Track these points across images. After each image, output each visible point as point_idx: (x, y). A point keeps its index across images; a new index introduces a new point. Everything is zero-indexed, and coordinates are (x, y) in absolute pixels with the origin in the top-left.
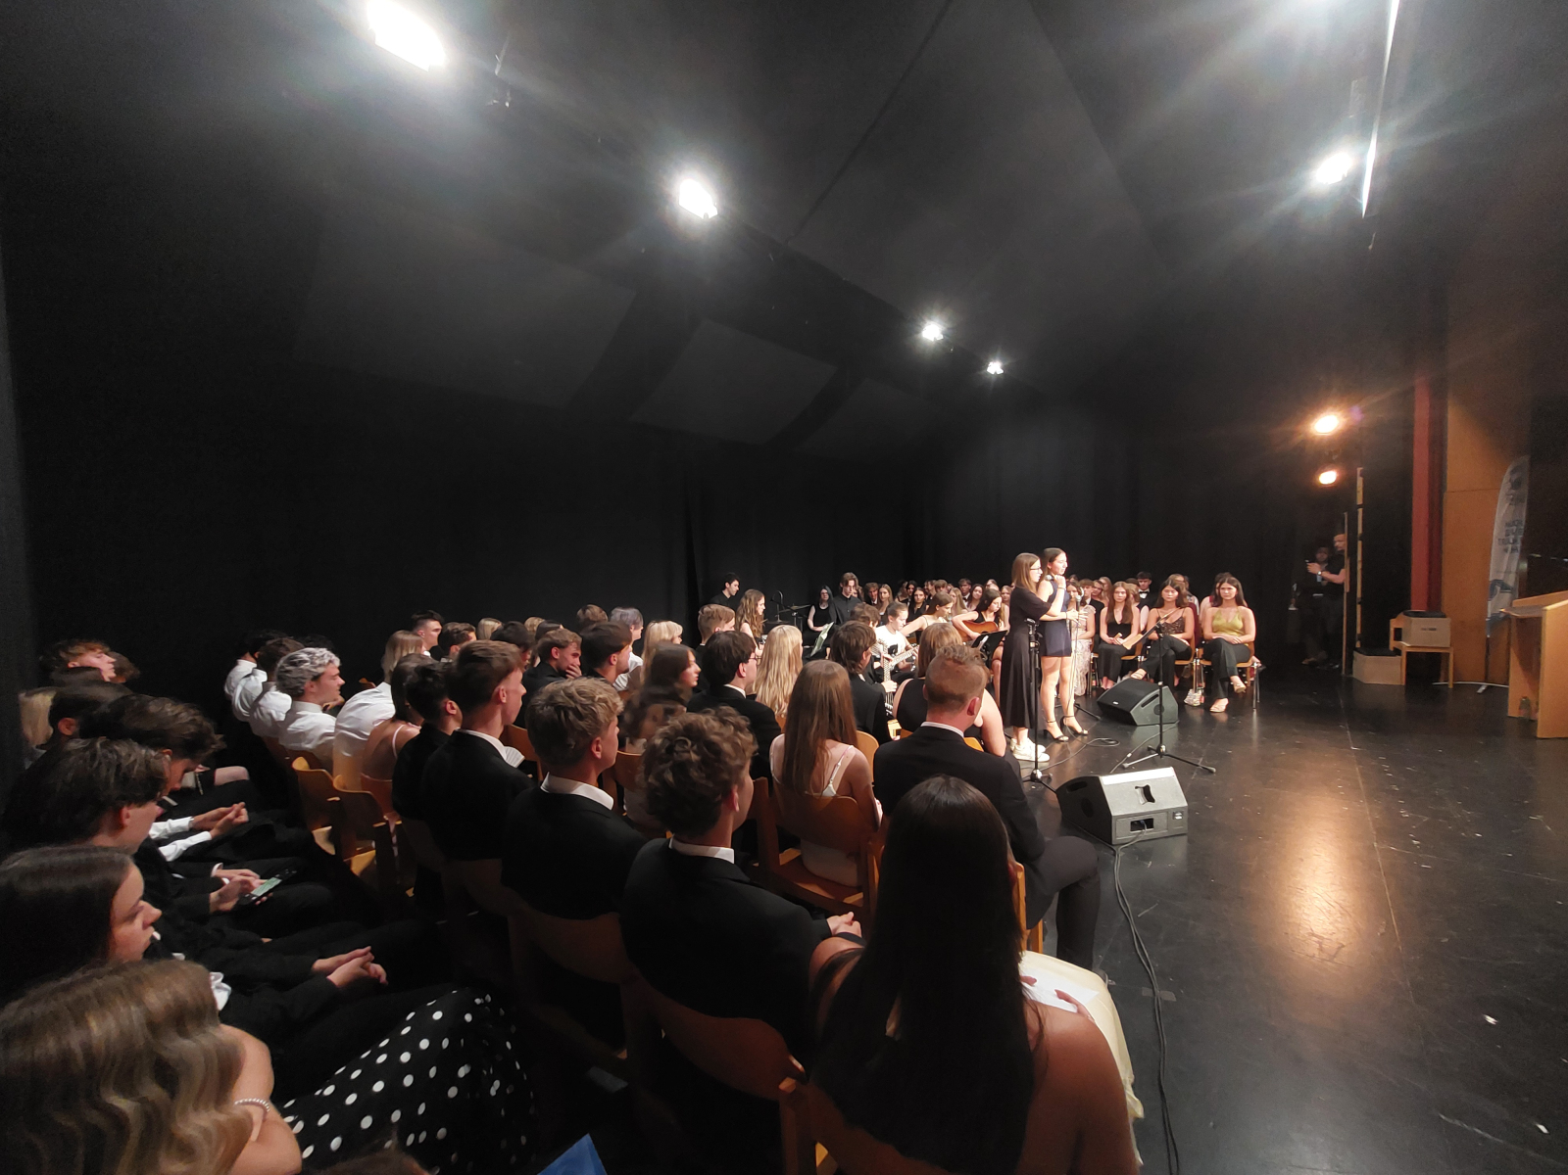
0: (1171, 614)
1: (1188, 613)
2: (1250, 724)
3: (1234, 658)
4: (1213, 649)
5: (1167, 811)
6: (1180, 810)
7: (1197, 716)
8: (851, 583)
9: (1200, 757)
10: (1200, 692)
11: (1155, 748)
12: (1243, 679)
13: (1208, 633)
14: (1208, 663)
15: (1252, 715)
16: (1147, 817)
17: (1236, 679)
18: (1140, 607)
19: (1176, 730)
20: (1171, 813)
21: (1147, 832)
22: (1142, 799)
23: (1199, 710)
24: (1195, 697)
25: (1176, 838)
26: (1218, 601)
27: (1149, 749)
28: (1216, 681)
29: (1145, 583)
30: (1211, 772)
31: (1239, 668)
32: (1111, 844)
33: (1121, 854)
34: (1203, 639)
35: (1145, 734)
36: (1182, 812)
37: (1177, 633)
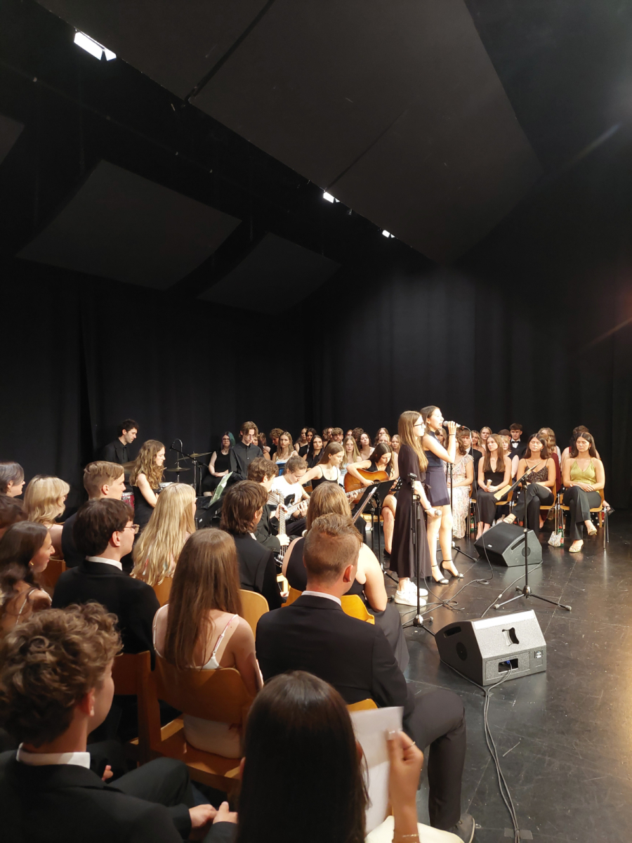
0: (537, 464)
1: (550, 463)
2: (601, 563)
3: (588, 504)
4: (571, 495)
5: (529, 651)
6: (540, 649)
7: (558, 556)
8: (252, 432)
9: (559, 596)
10: (561, 533)
11: (522, 589)
12: (595, 523)
13: (567, 481)
14: (567, 508)
15: (603, 555)
16: (512, 658)
17: (589, 523)
18: (511, 457)
19: (541, 569)
20: (533, 653)
21: (513, 672)
22: (508, 641)
23: (560, 550)
24: (556, 539)
25: (537, 675)
26: (575, 453)
27: (517, 590)
28: (573, 523)
29: (516, 434)
30: (568, 610)
31: (591, 513)
32: (482, 685)
33: (490, 695)
34: (563, 485)
35: (513, 575)
36: (542, 652)
37: (542, 481)
